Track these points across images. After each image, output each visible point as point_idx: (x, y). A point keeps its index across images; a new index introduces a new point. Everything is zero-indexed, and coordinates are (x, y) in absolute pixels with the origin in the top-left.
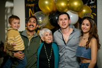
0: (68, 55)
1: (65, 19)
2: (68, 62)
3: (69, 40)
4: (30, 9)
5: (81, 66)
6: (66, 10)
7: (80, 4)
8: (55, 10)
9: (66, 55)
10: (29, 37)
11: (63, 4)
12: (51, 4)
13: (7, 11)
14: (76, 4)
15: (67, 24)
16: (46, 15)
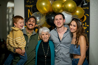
0: (63, 51)
1: (60, 19)
2: (62, 58)
3: (63, 38)
4: (29, 10)
5: (73, 61)
6: (61, 11)
7: (73, 6)
8: (51, 10)
9: (61, 51)
10: (28, 35)
11: (58, 6)
12: (48, 5)
13: (9, 11)
14: (70, 5)
15: (62, 24)
16: (43, 15)
